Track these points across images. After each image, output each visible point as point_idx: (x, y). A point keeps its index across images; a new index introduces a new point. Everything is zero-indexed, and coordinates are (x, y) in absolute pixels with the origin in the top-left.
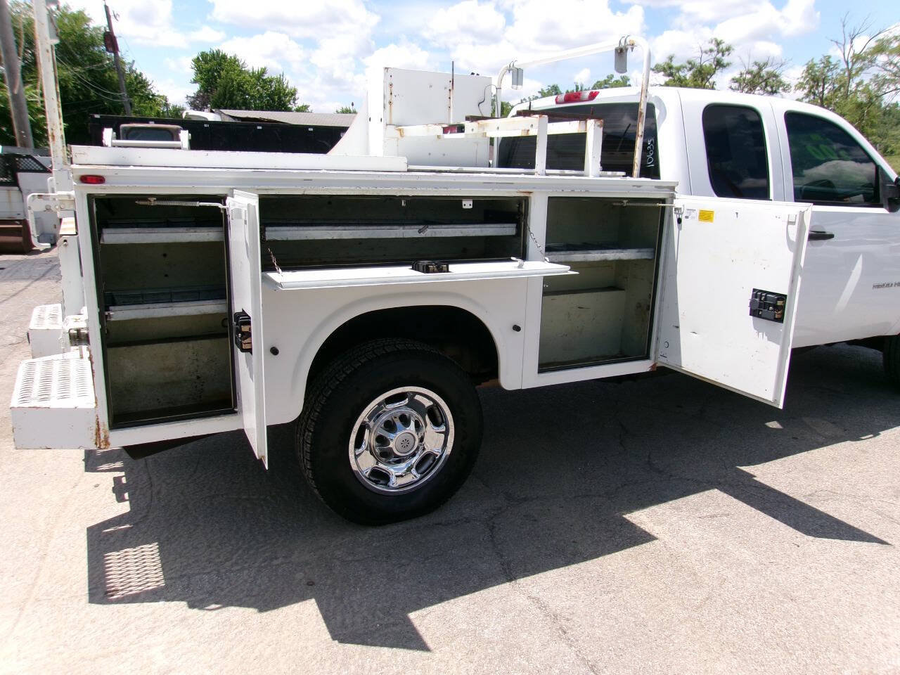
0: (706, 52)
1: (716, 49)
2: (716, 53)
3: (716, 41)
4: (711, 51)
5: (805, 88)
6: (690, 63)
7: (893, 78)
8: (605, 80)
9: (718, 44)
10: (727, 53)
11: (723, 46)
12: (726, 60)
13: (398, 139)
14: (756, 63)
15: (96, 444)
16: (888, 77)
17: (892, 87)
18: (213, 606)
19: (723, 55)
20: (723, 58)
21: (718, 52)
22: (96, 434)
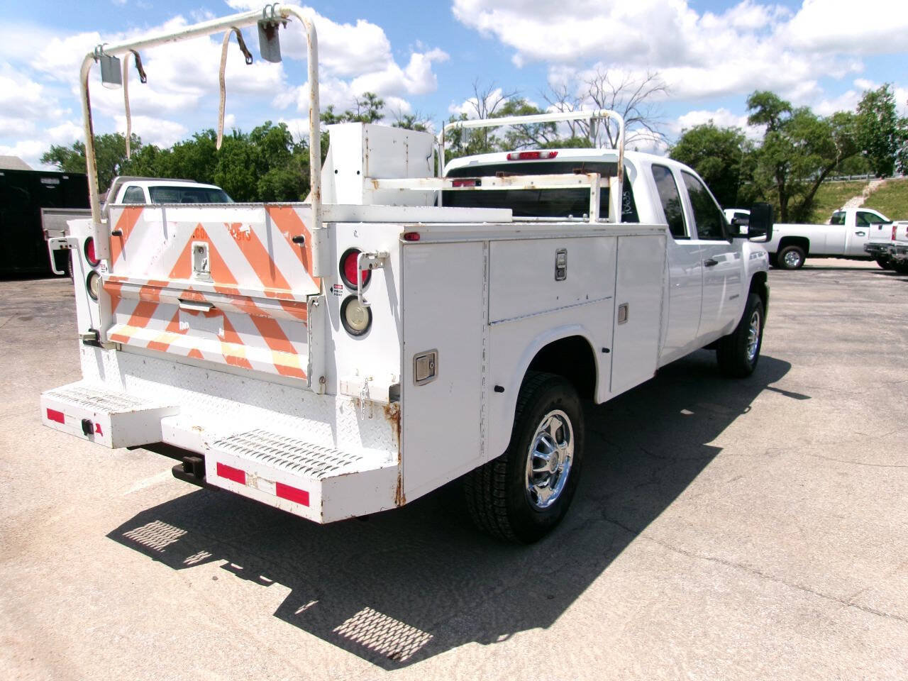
0: (361, 105)
1: (369, 102)
2: (370, 106)
3: (369, 95)
4: (366, 103)
5: (450, 140)
6: (348, 114)
7: (522, 135)
8: (264, 127)
9: (371, 97)
10: (380, 106)
11: (376, 100)
12: (380, 112)
13: (373, 191)
14: (406, 117)
15: (396, 502)
16: (518, 134)
17: (522, 143)
18: (502, 637)
19: (377, 108)
20: (377, 111)
21: (372, 105)
22: (397, 492)
